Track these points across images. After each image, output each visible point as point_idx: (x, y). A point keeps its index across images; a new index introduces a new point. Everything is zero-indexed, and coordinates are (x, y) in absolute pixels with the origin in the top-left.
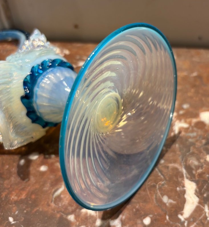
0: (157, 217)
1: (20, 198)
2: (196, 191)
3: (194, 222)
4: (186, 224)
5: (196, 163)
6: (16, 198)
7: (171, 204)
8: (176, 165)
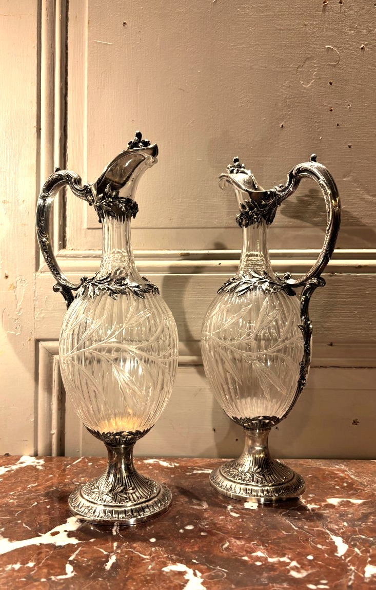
0: (317, 555)
1: (193, 550)
2: (343, 541)
3: (349, 556)
4: (343, 558)
5: (337, 527)
6: (190, 550)
7: (325, 548)
8: (320, 529)
